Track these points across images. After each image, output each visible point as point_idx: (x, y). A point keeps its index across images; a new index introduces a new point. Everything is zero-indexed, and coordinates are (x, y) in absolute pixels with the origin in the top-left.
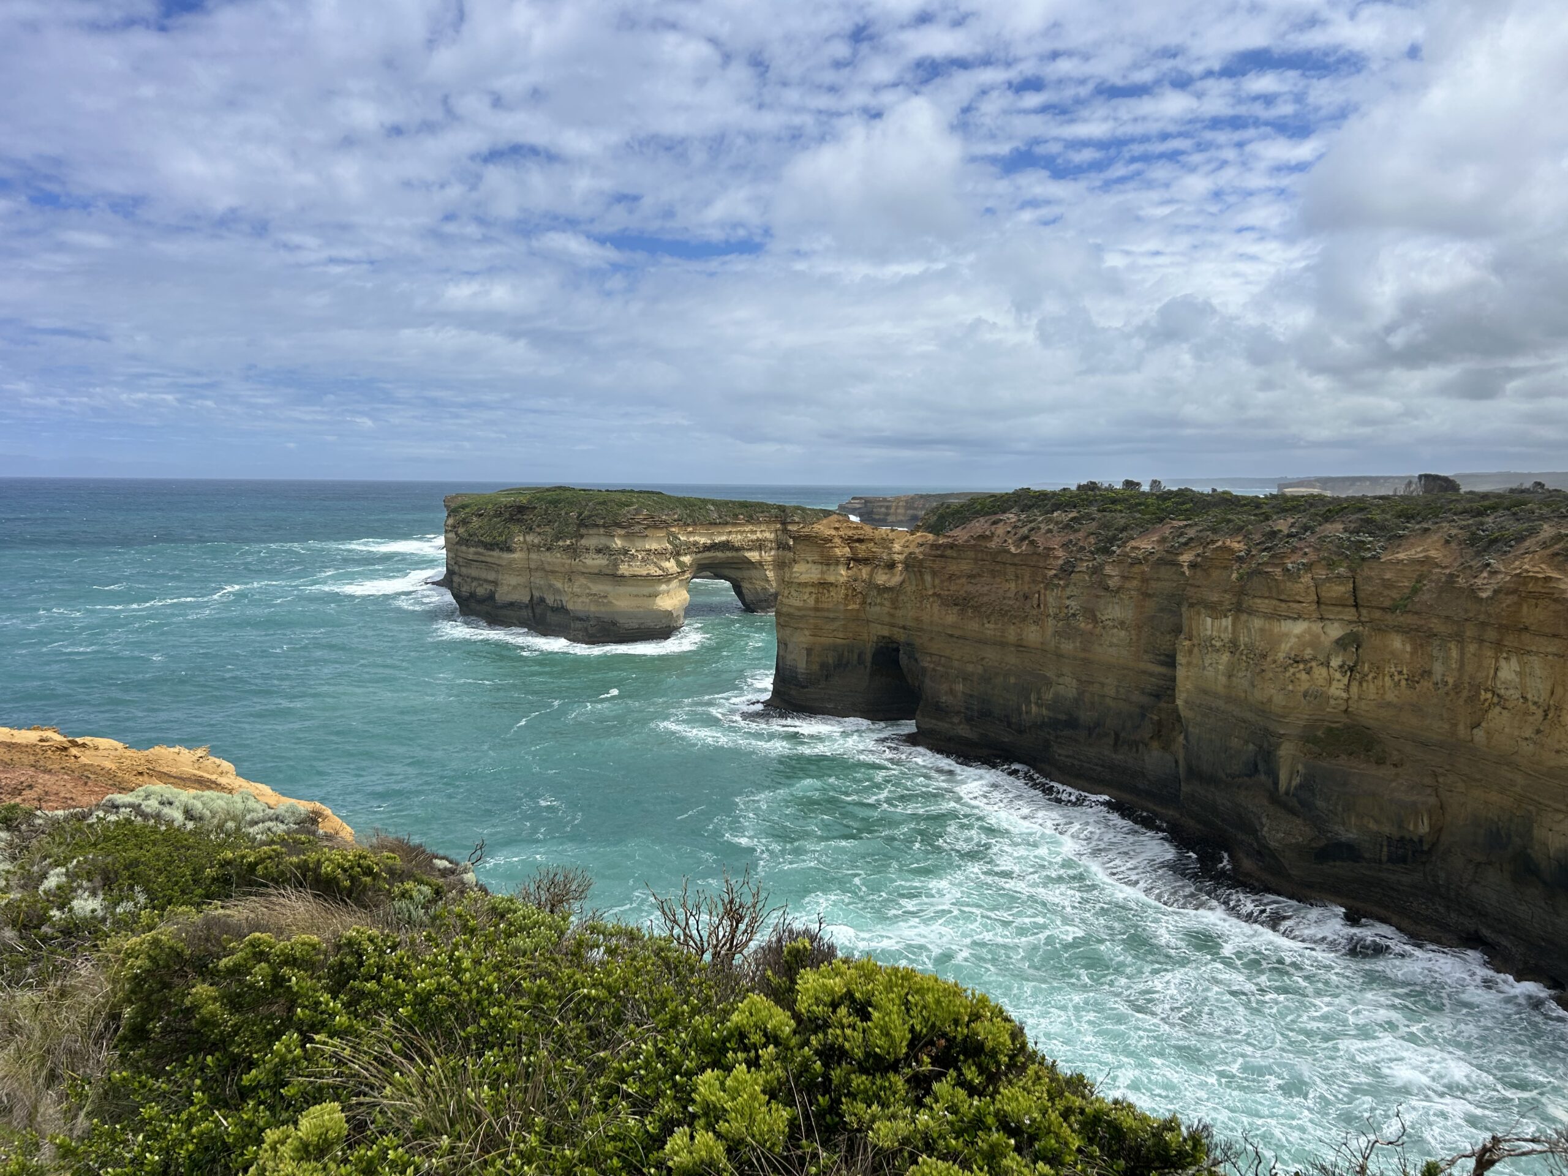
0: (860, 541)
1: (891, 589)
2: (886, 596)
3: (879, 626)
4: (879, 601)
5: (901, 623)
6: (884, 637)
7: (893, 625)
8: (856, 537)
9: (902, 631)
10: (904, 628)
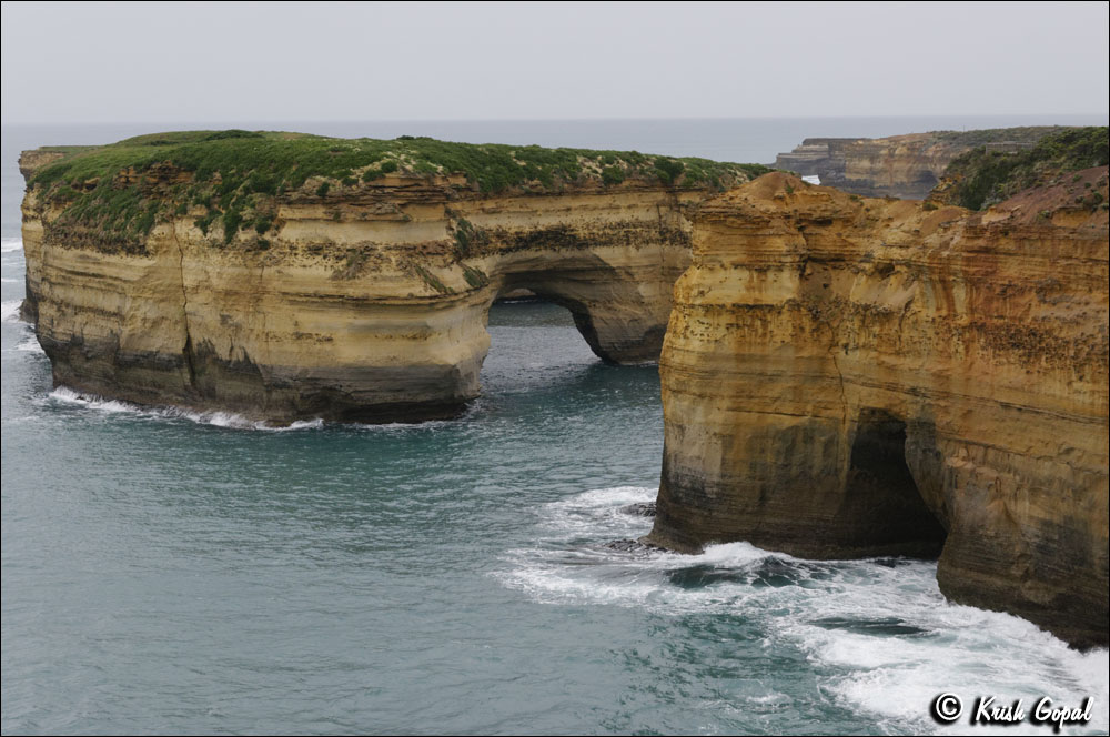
0: (825, 222)
1: (886, 316)
2: (876, 329)
3: (865, 391)
4: (862, 341)
5: (908, 383)
6: (873, 411)
7: (892, 387)
8: (816, 215)
9: (909, 398)
10: (914, 391)
